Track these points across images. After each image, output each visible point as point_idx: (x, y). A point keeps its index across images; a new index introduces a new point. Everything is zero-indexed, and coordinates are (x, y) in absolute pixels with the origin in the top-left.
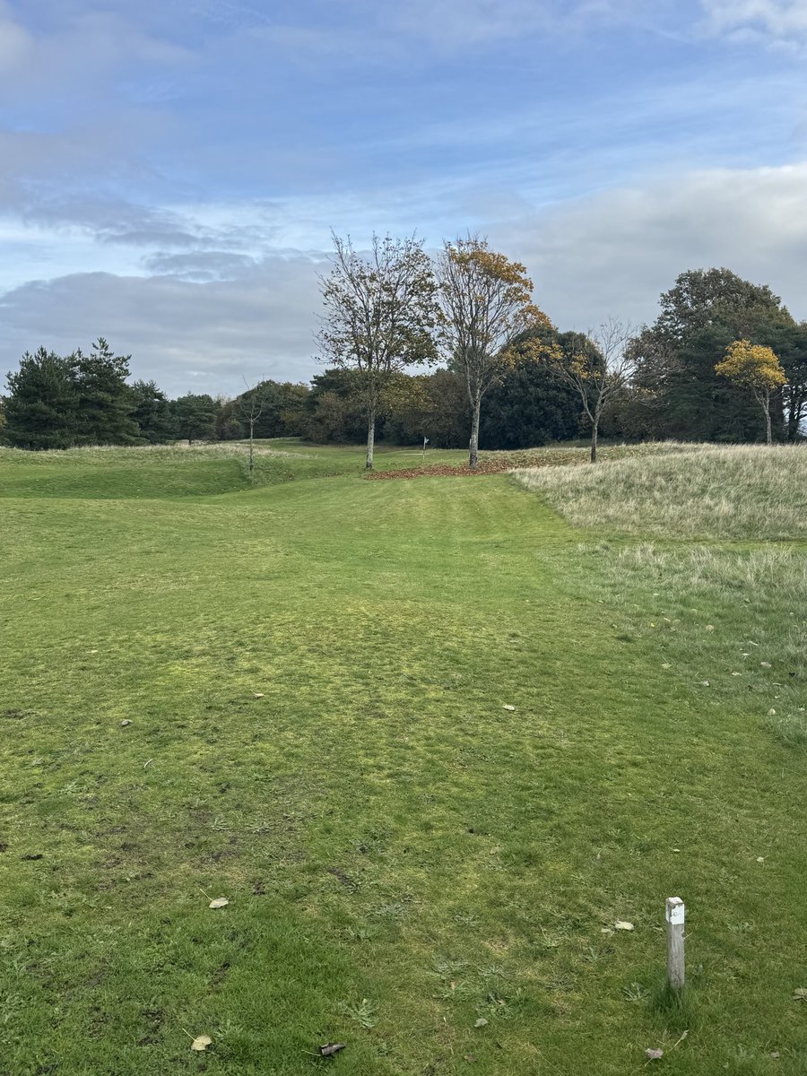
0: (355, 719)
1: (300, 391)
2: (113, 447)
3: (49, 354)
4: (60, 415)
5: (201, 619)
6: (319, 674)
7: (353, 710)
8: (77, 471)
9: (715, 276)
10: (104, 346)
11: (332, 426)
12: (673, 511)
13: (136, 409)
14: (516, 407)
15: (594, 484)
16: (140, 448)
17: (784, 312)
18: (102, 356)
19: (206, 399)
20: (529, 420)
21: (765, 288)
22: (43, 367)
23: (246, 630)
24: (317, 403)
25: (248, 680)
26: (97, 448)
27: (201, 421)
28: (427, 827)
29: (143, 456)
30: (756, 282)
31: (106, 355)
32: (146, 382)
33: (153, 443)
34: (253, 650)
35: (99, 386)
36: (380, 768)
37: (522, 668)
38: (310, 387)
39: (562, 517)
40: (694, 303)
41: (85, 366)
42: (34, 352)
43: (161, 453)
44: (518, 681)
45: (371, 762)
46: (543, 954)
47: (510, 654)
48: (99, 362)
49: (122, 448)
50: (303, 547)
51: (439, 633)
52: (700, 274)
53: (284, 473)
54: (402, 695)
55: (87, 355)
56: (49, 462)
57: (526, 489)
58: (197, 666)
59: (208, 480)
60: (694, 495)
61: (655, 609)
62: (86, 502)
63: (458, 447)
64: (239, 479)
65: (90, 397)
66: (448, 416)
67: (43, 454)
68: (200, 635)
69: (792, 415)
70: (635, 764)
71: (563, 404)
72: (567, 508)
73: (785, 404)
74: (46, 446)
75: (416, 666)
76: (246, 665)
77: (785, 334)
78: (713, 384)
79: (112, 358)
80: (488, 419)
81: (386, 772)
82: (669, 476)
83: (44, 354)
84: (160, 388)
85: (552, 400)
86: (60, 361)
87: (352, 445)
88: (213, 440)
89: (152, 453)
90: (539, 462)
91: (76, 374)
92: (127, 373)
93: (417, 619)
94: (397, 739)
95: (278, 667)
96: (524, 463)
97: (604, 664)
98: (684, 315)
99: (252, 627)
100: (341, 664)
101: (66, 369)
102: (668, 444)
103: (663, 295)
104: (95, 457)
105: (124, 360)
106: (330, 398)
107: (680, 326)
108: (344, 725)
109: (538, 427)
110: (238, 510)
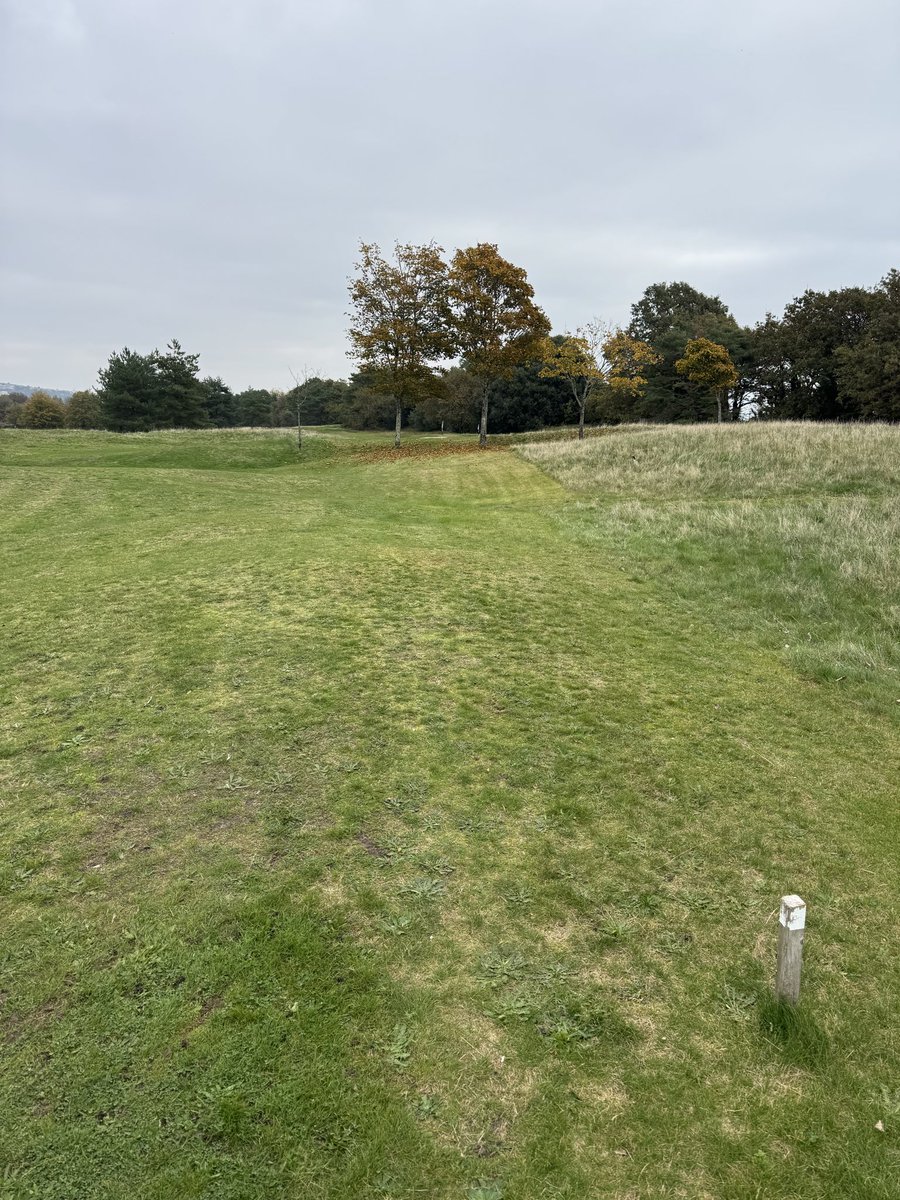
0: (386, 662)
1: (340, 386)
2: (186, 430)
3: (132, 354)
4: (143, 404)
5: (240, 565)
6: (350, 615)
7: (384, 652)
8: (156, 450)
9: (676, 288)
10: (177, 346)
11: (367, 415)
12: (650, 475)
13: (205, 400)
14: (516, 398)
15: (584, 455)
16: (208, 430)
17: (731, 319)
18: (176, 355)
19: (264, 392)
20: (525, 409)
21: (716, 299)
22: (128, 364)
23: (282, 575)
24: (355, 397)
25: (280, 624)
26: (173, 430)
27: (261, 411)
28: (465, 780)
29: (211, 437)
30: (709, 294)
31: (179, 353)
32: (214, 378)
33: (220, 427)
34: (288, 593)
35: (176, 380)
36: (411, 713)
37: (545, 609)
38: (348, 382)
39: (560, 482)
40: (659, 311)
41: (163, 363)
42: (119, 352)
43: (226, 435)
44: (543, 621)
45: (403, 707)
46: (610, 943)
47: (532, 595)
48: (174, 359)
49: (194, 431)
50: (341, 506)
51: (465, 576)
52: (664, 287)
53: (326, 450)
54: (433, 637)
55: (163, 353)
56: (135, 441)
57: (528, 461)
58: (231, 609)
59: (264, 456)
60: (667, 463)
61: (656, 555)
62: (157, 470)
63: (468, 432)
64: (291, 456)
65: (167, 390)
66: (461, 406)
67: (129, 436)
68: (237, 579)
69: (735, 404)
70: (671, 703)
71: (552, 396)
72: (562, 475)
73: (730, 394)
74: (133, 430)
75: (445, 608)
76: (279, 608)
77: (732, 338)
78: (673, 378)
79: (184, 356)
80: (493, 408)
81: (419, 717)
82: (645, 448)
83: (128, 353)
84: (225, 383)
85: (544, 393)
86: (141, 359)
87: (384, 431)
88: (270, 426)
89: (218, 434)
90: (538, 440)
91: (155, 370)
92: (196, 368)
93: (444, 565)
94: (430, 682)
95: (311, 609)
96: (524, 441)
97: (621, 604)
98: (649, 320)
99: (288, 572)
100: (372, 607)
101: (146, 366)
102: (640, 425)
103: (633, 305)
104: (172, 437)
105: (195, 358)
106: (364, 391)
107: (648, 331)
108: (375, 668)
109: (533, 416)
110: (289, 477)
